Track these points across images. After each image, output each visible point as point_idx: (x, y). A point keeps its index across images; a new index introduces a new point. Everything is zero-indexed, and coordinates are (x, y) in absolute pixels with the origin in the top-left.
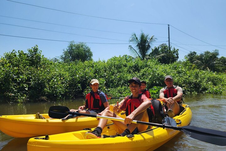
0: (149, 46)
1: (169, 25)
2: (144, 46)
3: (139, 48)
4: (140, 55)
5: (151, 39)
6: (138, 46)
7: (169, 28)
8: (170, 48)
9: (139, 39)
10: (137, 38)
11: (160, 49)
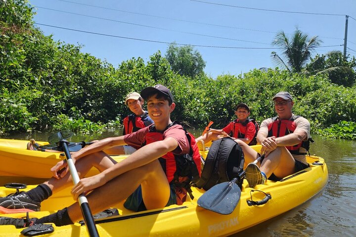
0: (308, 53)
1: (347, 17)
2: (299, 53)
3: (290, 56)
4: (290, 68)
5: (313, 41)
6: (287, 52)
7: (347, 21)
8: (345, 58)
9: (291, 41)
10: (286, 40)
11: (326, 58)
